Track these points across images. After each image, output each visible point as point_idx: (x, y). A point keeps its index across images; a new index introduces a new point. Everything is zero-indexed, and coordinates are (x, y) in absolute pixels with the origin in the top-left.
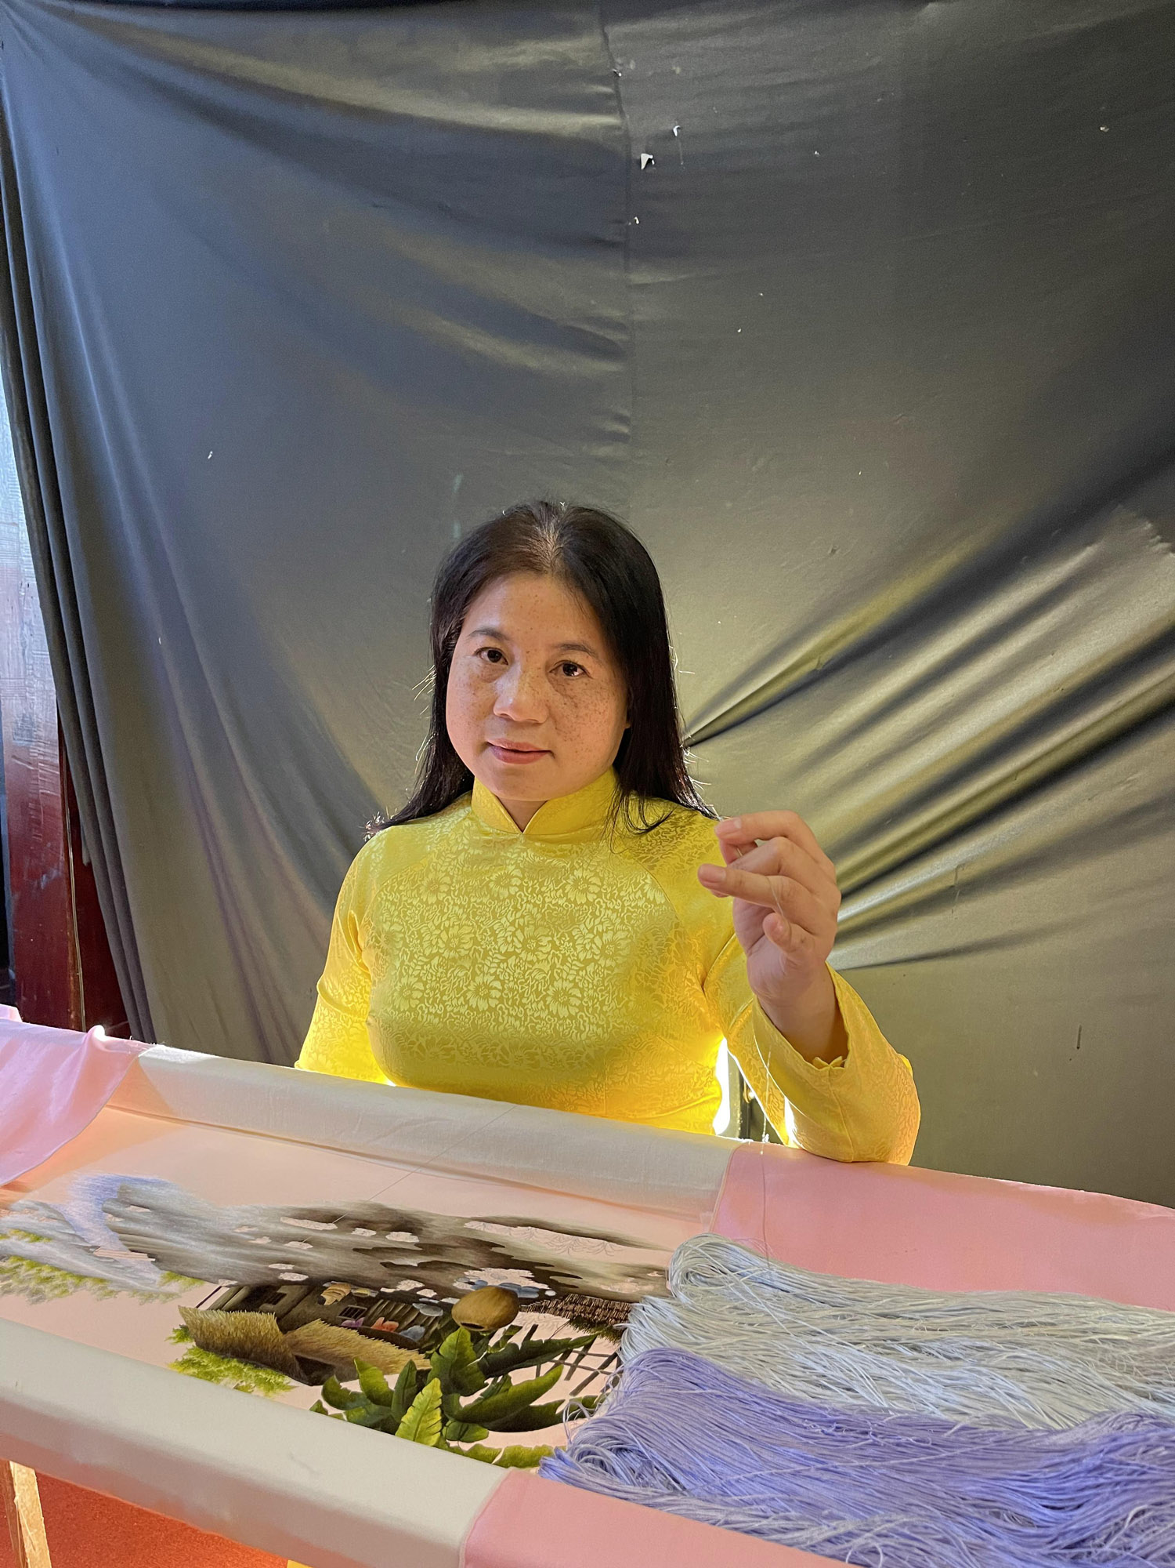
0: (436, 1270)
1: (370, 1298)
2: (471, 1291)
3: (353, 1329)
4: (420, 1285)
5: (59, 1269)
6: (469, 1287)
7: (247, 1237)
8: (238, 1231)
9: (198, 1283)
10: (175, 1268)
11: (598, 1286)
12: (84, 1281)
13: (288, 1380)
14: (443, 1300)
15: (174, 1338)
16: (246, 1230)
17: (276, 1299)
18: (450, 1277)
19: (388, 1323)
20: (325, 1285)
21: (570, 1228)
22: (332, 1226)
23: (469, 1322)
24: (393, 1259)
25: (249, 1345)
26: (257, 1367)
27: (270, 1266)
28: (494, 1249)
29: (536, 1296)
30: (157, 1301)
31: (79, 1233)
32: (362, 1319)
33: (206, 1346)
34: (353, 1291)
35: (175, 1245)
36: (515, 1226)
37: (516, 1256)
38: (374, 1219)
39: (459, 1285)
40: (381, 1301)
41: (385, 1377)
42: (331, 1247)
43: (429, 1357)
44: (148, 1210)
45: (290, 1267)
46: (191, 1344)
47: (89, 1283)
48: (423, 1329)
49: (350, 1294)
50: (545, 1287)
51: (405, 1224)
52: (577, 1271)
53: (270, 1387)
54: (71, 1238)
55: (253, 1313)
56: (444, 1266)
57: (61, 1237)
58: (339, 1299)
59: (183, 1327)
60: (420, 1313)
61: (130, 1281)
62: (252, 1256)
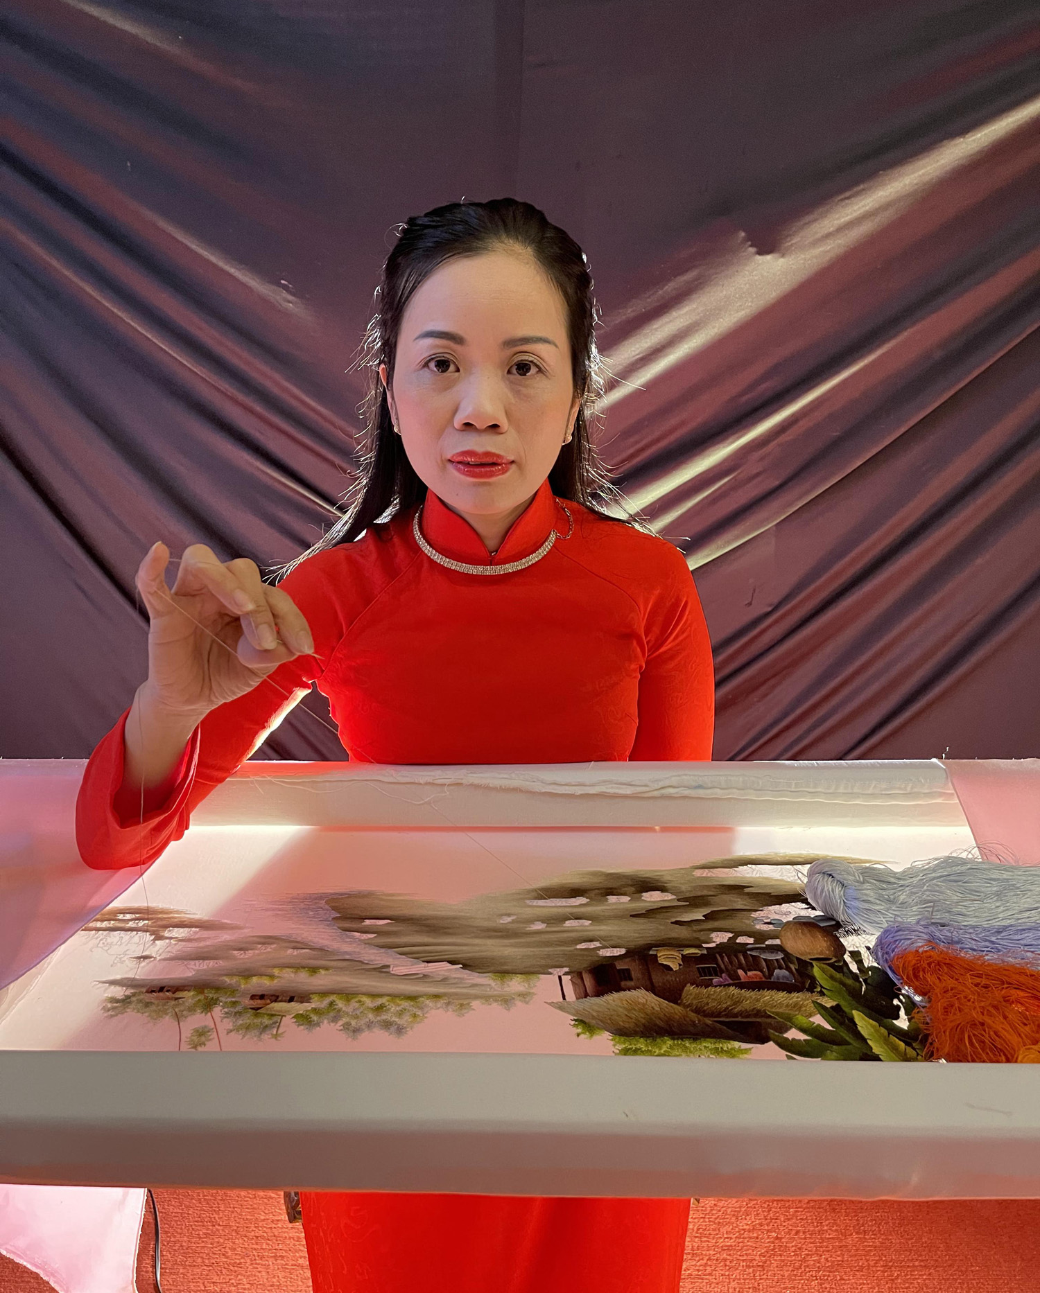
0: (724, 918)
3: (729, 985)
4: (731, 935)
5: (381, 996)
6: (771, 927)
7: (522, 925)
8: (502, 922)
9: (533, 977)
10: (492, 969)
12: (420, 1001)
13: (736, 1044)
14: (767, 943)
15: (583, 1033)
16: (509, 919)
17: (626, 975)
18: (747, 921)
19: (750, 973)
20: (651, 953)
23: (813, 957)
24: (676, 917)
25: (658, 1022)
26: (695, 1040)
27: (579, 947)
28: (747, 890)
30: (519, 1003)
31: (348, 957)
32: (723, 975)
33: (621, 1032)
34: (682, 952)
35: (464, 948)
36: (737, 867)
37: (774, 892)
38: (610, 885)
39: (759, 927)
40: (718, 956)
41: (810, 1019)
42: (609, 918)
43: (822, 994)
44: (389, 921)
45: (597, 944)
46: (606, 1035)
47: (428, 1002)
48: (785, 972)
49: (682, 955)
51: (644, 885)
53: (731, 1054)
54: (345, 964)
55: (622, 994)
56: (728, 913)
57: (335, 964)
58: (681, 963)
59: (575, 1020)
60: (765, 960)
61: (465, 991)
62: (548, 942)
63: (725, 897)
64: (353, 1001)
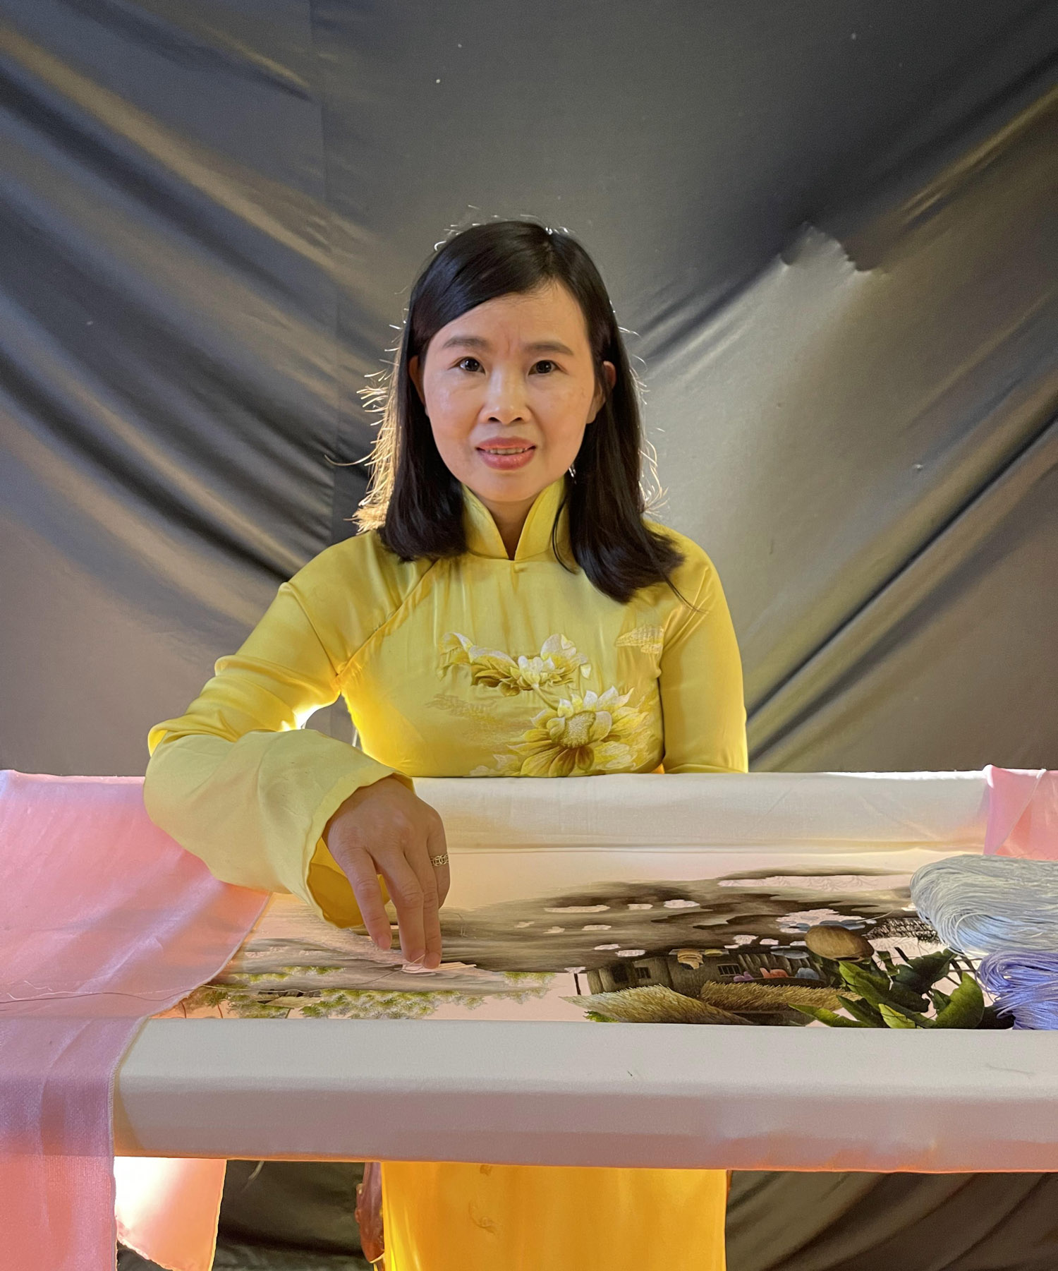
0: (749, 923)
1: (727, 955)
2: (805, 935)
3: (751, 982)
4: (755, 938)
5: (392, 991)
6: (797, 931)
7: (539, 930)
8: (518, 926)
9: (548, 976)
10: (507, 967)
11: (899, 908)
12: (431, 996)
14: (791, 944)
15: (595, 1024)
16: (527, 925)
17: (643, 973)
18: (771, 926)
19: (774, 971)
20: (670, 953)
21: (808, 871)
22: (603, 908)
23: (840, 957)
24: (700, 922)
25: (675, 1014)
27: (596, 948)
28: (773, 898)
29: (863, 926)
30: (531, 996)
31: (360, 957)
32: (745, 973)
34: (703, 953)
35: (479, 949)
36: (764, 878)
37: (801, 900)
38: (634, 894)
39: (784, 930)
40: (740, 956)
41: (835, 1012)
42: (629, 924)
43: (848, 990)
45: (616, 946)
47: (439, 997)
48: (809, 970)
49: (703, 956)
50: (859, 918)
51: (665, 894)
52: (868, 901)
54: (359, 963)
55: (638, 990)
56: (752, 919)
57: (346, 964)
58: (702, 962)
59: (590, 1013)
60: (788, 959)
61: (477, 987)
62: (565, 944)
63: (750, 904)
64: (363, 995)
